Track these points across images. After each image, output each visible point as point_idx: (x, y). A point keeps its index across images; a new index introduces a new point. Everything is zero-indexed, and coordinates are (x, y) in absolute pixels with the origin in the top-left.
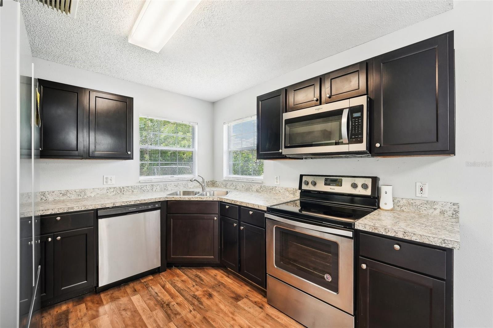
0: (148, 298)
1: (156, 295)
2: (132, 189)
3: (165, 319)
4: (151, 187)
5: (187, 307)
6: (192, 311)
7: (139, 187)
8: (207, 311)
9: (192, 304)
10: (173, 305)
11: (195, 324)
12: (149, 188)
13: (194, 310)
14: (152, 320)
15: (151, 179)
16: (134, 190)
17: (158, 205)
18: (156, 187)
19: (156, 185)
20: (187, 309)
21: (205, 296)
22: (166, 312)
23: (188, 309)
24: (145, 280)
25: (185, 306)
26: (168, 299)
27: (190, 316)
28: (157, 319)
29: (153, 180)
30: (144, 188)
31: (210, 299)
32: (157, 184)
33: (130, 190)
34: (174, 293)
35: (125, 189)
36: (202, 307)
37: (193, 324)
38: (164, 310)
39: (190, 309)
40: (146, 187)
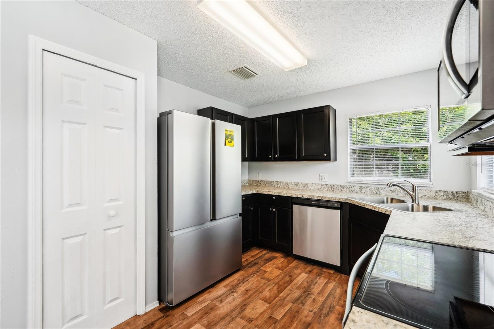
0: (308, 281)
1: (315, 283)
2: (341, 188)
3: (294, 299)
4: (359, 188)
5: (315, 307)
6: (313, 312)
7: (348, 186)
8: (319, 323)
9: (320, 309)
10: (310, 298)
11: (298, 319)
12: (357, 189)
13: (315, 313)
14: (289, 292)
15: (362, 180)
16: (343, 189)
17: (337, 205)
18: (365, 189)
19: (365, 187)
20: (313, 307)
21: (340, 315)
22: (300, 297)
23: (312, 309)
24: (326, 270)
25: (315, 305)
26: (315, 292)
27: (306, 312)
28: (291, 294)
29: (364, 182)
30: (353, 188)
31: (339, 321)
32: (367, 186)
33: (339, 189)
34: (325, 293)
35: (335, 187)
36: (322, 318)
37: (297, 318)
38: (302, 294)
39: (313, 310)
40: (354, 187)
